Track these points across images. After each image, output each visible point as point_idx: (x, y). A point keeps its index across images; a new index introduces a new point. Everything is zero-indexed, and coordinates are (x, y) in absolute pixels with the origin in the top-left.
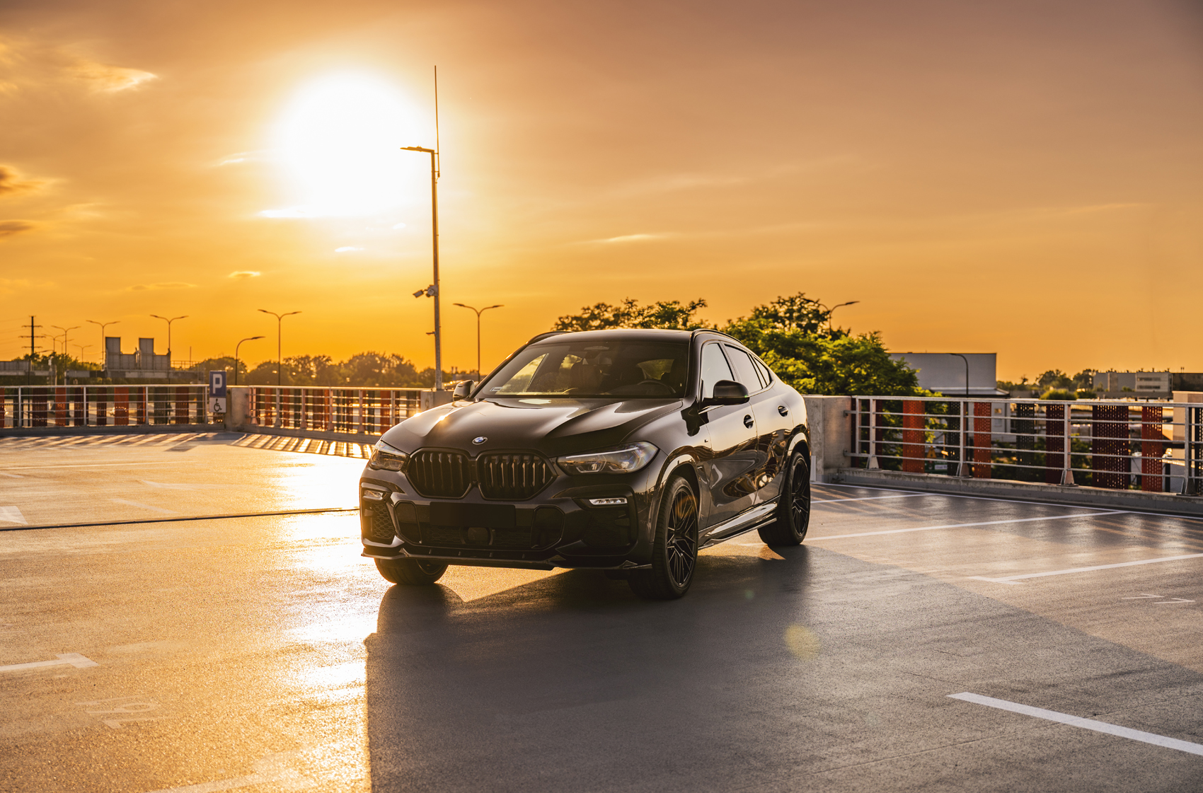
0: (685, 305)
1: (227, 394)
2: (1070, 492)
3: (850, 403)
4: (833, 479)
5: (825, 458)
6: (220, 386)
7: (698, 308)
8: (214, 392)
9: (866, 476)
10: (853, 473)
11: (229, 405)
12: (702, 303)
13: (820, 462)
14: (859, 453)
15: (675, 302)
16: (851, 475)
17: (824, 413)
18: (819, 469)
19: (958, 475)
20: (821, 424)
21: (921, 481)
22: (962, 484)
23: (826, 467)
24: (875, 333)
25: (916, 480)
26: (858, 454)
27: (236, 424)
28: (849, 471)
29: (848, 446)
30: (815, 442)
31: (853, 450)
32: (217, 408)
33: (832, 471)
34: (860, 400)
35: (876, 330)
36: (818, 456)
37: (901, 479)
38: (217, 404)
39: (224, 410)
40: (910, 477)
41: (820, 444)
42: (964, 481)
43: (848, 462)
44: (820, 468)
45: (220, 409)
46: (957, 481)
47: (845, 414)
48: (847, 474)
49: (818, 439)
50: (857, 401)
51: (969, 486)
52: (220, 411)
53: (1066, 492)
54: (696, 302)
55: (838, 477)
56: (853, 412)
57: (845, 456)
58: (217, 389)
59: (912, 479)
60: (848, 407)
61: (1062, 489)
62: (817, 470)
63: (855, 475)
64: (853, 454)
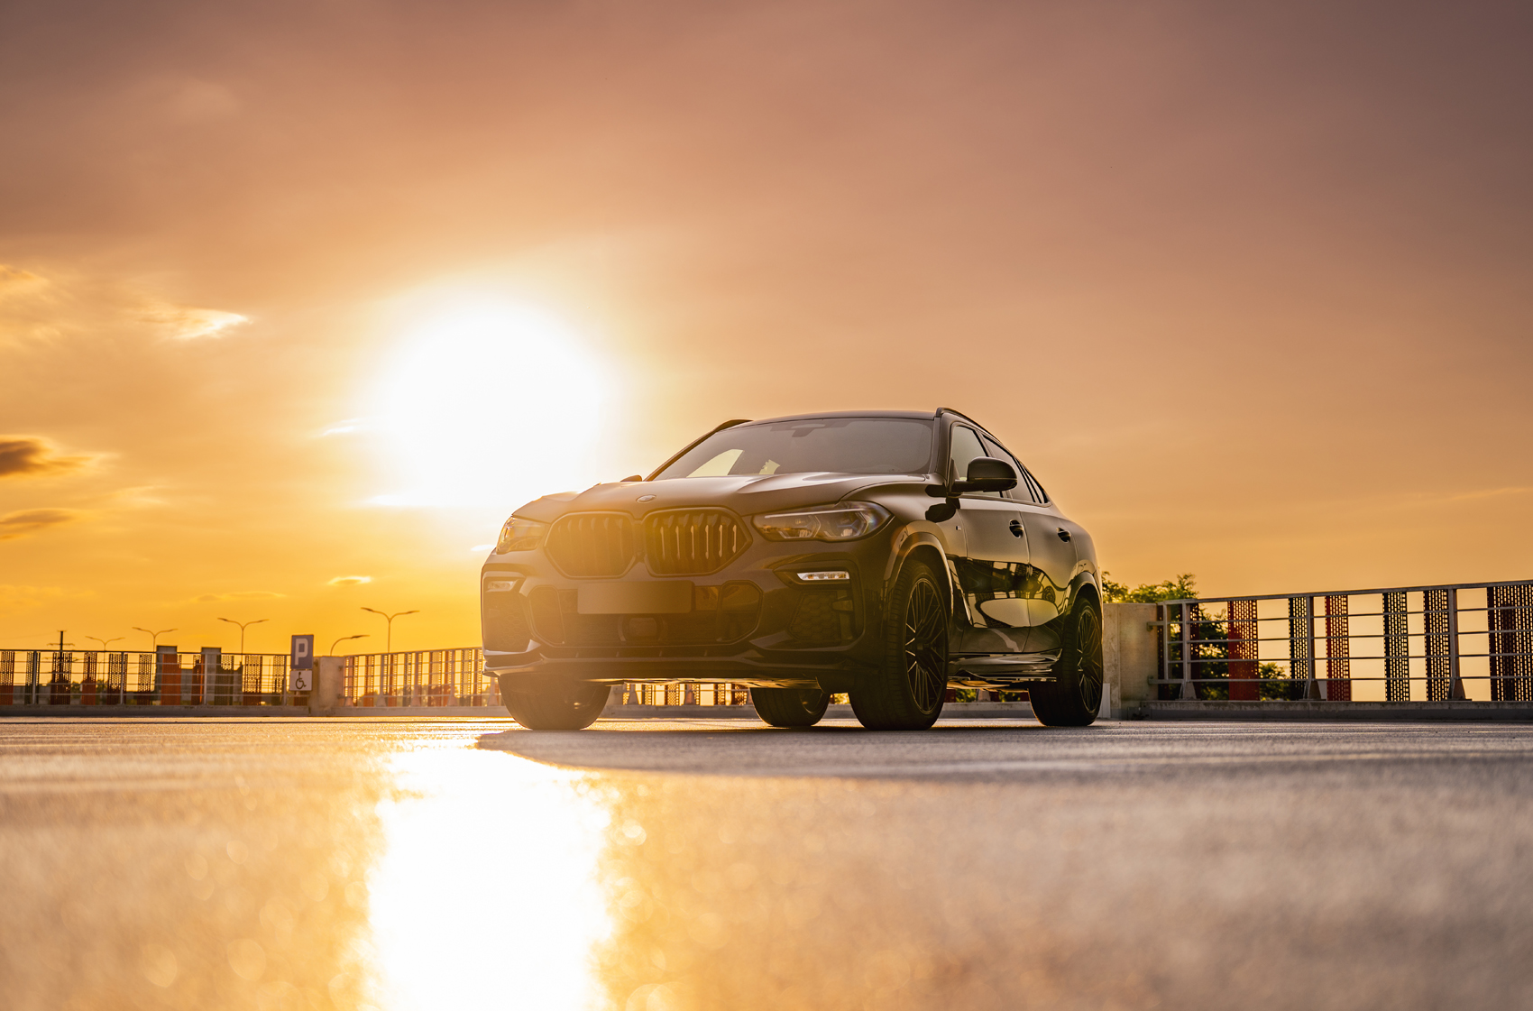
1: (314, 666)
2: (1460, 707)
3: (1155, 612)
4: (1134, 715)
5: (1122, 687)
6: (304, 654)
8: (297, 663)
9: (1179, 708)
10: (1161, 705)
11: (316, 680)
13: (1117, 691)
14: (1169, 678)
16: (1159, 708)
17: (1120, 625)
18: (1114, 701)
19: (1306, 697)
20: (1116, 640)
21: (1255, 709)
22: (1311, 708)
23: (1124, 698)
24: (1186, 577)
25: (1249, 708)
26: (1167, 680)
27: (324, 707)
28: (1155, 703)
29: (1155, 671)
30: (1109, 664)
31: (1161, 676)
32: (300, 685)
33: (1131, 704)
34: (1168, 606)
35: (1187, 573)
36: (1113, 683)
37: (1227, 708)
38: (300, 680)
39: (308, 688)
40: (1239, 704)
41: (1115, 666)
42: (1313, 704)
43: (1155, 693)
44: (1117, 699)
45: (304, 685)
46: (1305, 704)
47: (1150, 628)
48: (1153, 707)
49: (1113, 660)
50: (1165, 608)
51: (1321, 710)
52: (303, 689)
53: (1455, 707)
55: (1140, 710)
56: (1160, 623)
57: (1150, 685)
58: (300, 659)
59: (1243, 708)
60: (1153, 617)
61: (1450, 704)
62: (1111, 702)
63: (1164, 708)
64: (1160, 682)
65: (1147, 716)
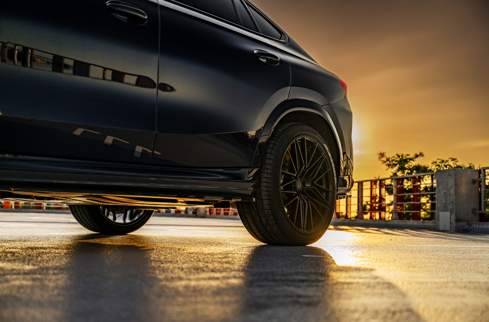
0: (412, 155)
3: (477, 174)
4: (464, 230)
5: (456, 214)
7: (420, 158)
10: (479, 225)
12: (421, 155)
13: (453, 216)
15: (408, 155)
16: (478, 226)
17: (456, 180)
18: (452, 221)
20: (453, 188)
23: (458, 220)
26: (483, 211)
28: (476, 224)
29: (477, 206)
30: (449, 202)
31: (480, 209)
33: (462, 224)
36: (451, 212)
41: (453, 203)
43: (477, 218)
47: (474, 182)
48: (475, 226)
49: (451, 199)
50: (482, 171)
54: (418, 154)
55: (468, 229)
56: (480, 180)
57: (474, 213)
60: (476, 176)
62: (450, 222)
63: (480, 226)
64: (479, 212)
65: (471, 230)
